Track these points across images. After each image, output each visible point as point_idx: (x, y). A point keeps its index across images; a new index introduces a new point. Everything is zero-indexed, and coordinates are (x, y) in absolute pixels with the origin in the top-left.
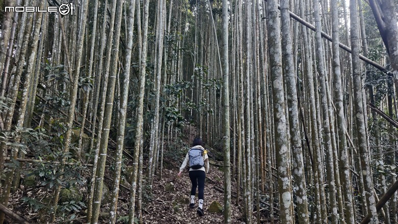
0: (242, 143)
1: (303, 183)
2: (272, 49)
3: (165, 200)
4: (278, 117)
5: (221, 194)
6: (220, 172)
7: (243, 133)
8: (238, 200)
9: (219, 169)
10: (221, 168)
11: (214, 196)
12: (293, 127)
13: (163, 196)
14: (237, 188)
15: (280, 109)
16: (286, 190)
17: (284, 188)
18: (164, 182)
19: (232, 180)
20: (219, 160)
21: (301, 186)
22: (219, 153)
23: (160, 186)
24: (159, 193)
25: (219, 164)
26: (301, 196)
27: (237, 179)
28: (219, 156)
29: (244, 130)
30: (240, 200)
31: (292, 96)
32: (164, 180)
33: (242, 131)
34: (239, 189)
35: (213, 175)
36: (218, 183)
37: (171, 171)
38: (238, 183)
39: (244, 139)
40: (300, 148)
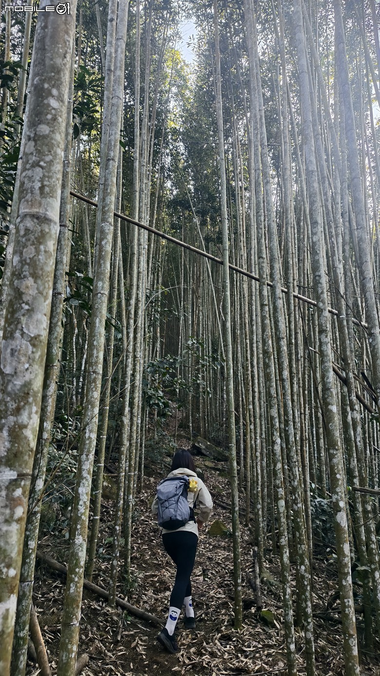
0: (251, 440)
1: (298, 492)
2: (268, 383)
3: (151, 520)
4: (274, 439)
5: (224, 511)
6: (221, 479)
7: (252, 427)
8: (248, 519)
9: (219, 475)
10: (222, 472)
11: (214, 514)
12: (289, 444)
13: (147, 514)
14: (246, 502)
15: (275, 433)
16: (281, 498)
17: (279, 497)
18: (146, 495)
19: (240, 492)
20: (219, 460)
21: (297, 495)
22: (218, 449)
23: (142, 501)
24: (142, 511)
25: (220, 467)
26: (296, 504)
27: (245, 489)
28: (219, 453)
29: (253, 424)
30: (251, 519)
31: (288, 417)
32: (146, 492)
33: (251, 424)
34: (249, 503)
35: (211, 484)
36: (220, 495)
37: (152, 480)
38: (247, 494)
39: (253, 436)
40: (295, 462)
